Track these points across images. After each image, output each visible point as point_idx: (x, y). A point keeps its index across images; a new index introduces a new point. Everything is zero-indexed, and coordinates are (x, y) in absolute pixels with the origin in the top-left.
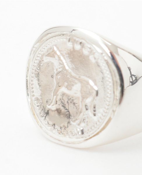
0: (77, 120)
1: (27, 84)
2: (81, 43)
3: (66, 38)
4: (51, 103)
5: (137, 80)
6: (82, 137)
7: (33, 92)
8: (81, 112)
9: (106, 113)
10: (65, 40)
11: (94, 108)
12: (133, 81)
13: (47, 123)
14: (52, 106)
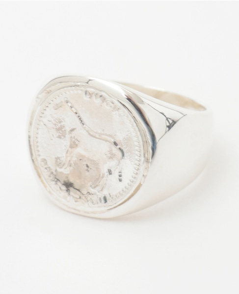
0: (97, 186)
1: (29, 141)
2: (101, 96)
3: (82, 90)
4: (64, 165)
5: (174, 122)
6: (105, 206)
7: (38, 151)
8: (103, 177)
9: (135, 178)
10: (80, 92)
11: (120, 176)
12: (170, 124)
13: (59, 189)
14: (65, 168)
